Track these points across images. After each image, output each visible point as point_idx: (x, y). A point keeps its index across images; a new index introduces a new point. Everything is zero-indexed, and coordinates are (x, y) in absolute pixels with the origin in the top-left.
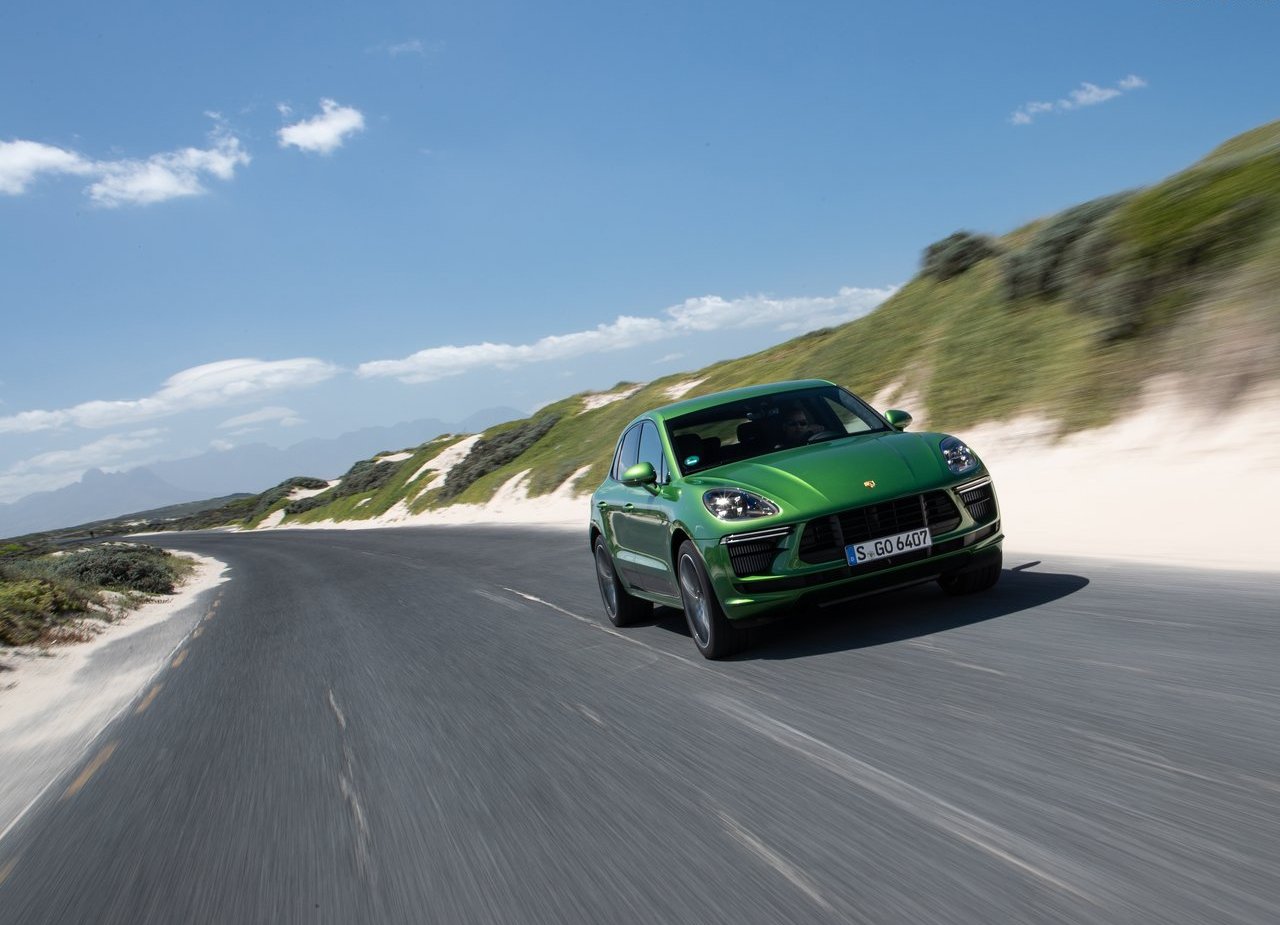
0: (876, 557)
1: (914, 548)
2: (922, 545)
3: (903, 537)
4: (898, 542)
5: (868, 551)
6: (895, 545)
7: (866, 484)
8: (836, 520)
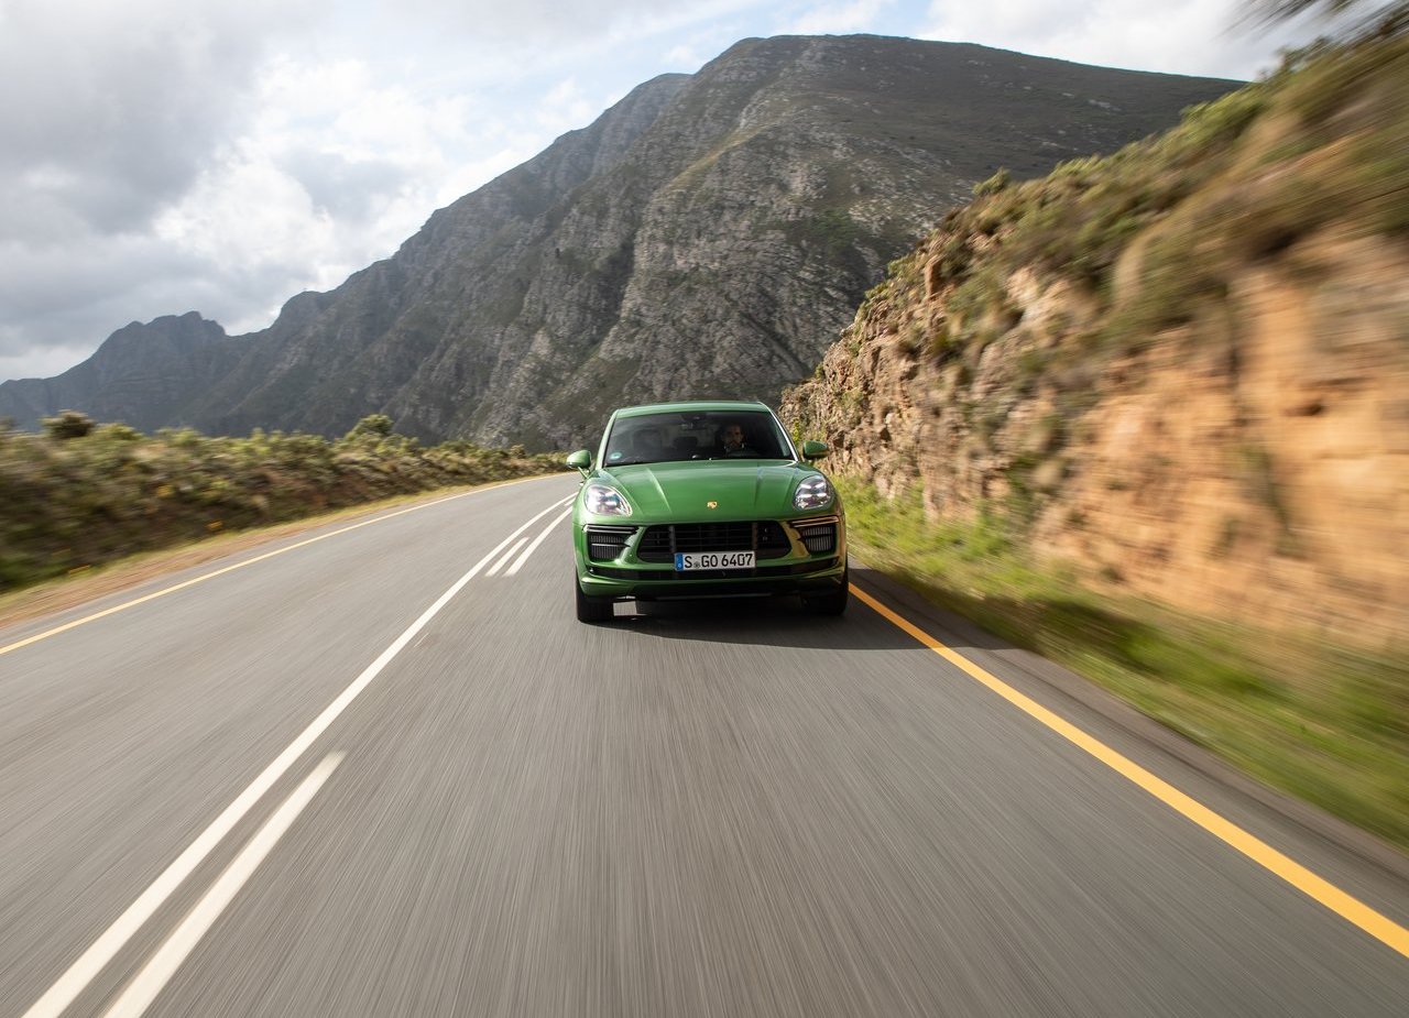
0: (701, 568)
1: (737, 566)
2: (746, 566)
3: (729, 555)
4: (724, 559)
5: (694, 561)
6: (720, 562)
7: (710, 504)
8: (671, 529)
